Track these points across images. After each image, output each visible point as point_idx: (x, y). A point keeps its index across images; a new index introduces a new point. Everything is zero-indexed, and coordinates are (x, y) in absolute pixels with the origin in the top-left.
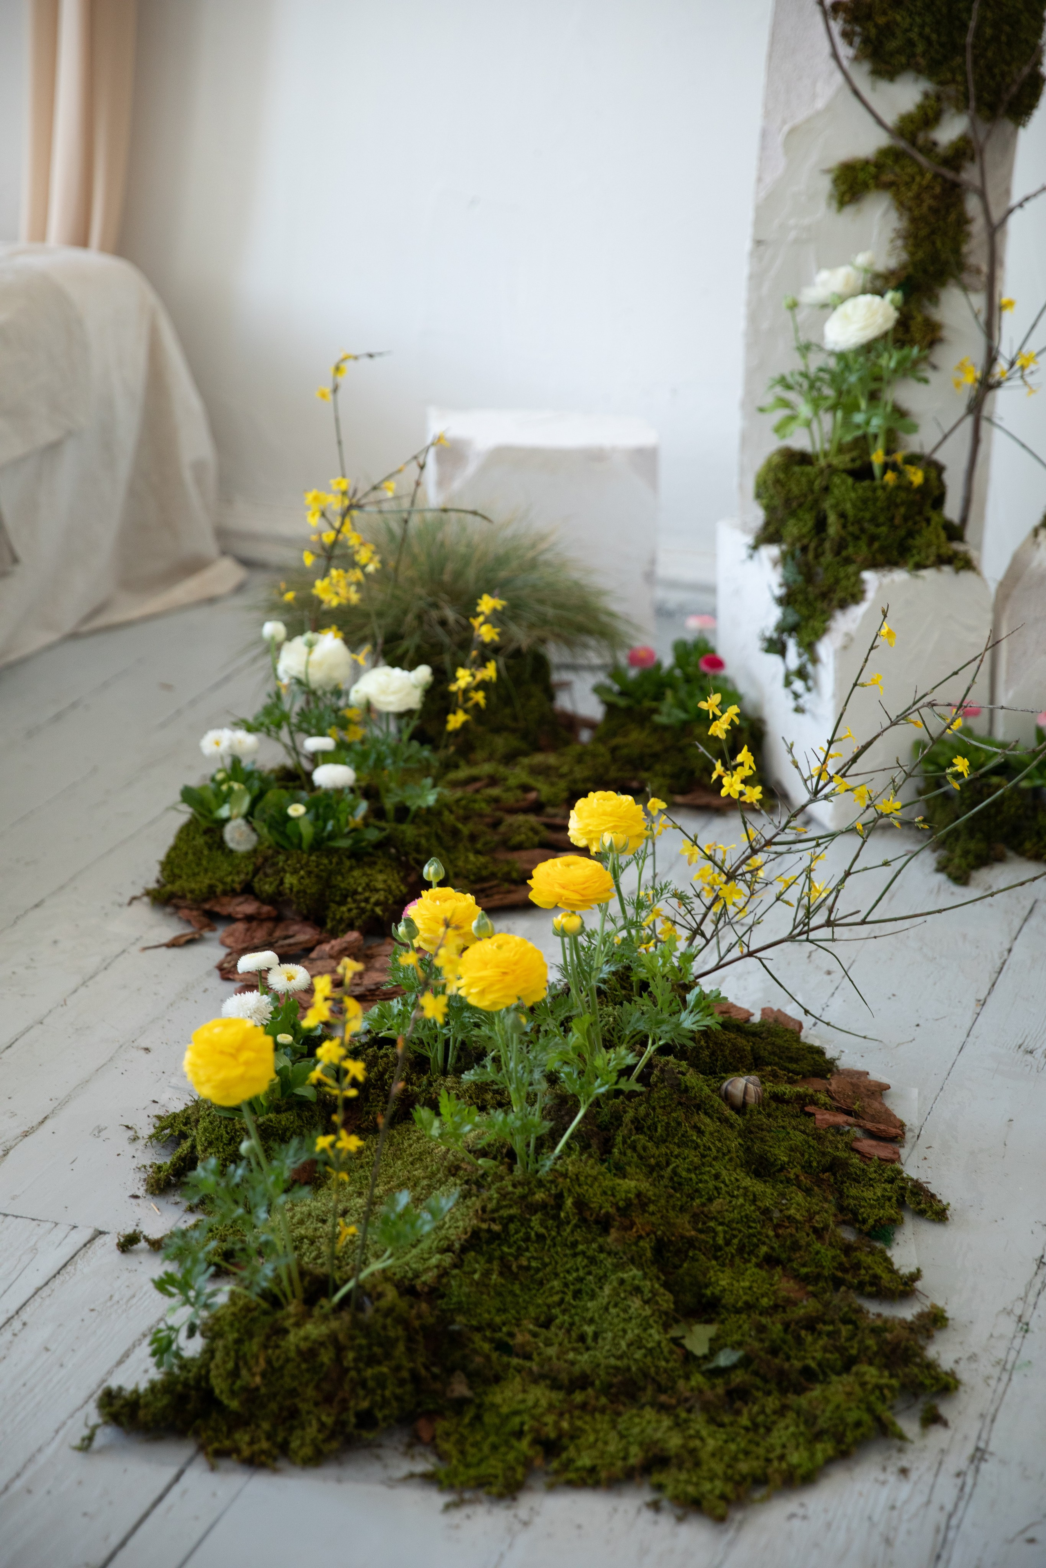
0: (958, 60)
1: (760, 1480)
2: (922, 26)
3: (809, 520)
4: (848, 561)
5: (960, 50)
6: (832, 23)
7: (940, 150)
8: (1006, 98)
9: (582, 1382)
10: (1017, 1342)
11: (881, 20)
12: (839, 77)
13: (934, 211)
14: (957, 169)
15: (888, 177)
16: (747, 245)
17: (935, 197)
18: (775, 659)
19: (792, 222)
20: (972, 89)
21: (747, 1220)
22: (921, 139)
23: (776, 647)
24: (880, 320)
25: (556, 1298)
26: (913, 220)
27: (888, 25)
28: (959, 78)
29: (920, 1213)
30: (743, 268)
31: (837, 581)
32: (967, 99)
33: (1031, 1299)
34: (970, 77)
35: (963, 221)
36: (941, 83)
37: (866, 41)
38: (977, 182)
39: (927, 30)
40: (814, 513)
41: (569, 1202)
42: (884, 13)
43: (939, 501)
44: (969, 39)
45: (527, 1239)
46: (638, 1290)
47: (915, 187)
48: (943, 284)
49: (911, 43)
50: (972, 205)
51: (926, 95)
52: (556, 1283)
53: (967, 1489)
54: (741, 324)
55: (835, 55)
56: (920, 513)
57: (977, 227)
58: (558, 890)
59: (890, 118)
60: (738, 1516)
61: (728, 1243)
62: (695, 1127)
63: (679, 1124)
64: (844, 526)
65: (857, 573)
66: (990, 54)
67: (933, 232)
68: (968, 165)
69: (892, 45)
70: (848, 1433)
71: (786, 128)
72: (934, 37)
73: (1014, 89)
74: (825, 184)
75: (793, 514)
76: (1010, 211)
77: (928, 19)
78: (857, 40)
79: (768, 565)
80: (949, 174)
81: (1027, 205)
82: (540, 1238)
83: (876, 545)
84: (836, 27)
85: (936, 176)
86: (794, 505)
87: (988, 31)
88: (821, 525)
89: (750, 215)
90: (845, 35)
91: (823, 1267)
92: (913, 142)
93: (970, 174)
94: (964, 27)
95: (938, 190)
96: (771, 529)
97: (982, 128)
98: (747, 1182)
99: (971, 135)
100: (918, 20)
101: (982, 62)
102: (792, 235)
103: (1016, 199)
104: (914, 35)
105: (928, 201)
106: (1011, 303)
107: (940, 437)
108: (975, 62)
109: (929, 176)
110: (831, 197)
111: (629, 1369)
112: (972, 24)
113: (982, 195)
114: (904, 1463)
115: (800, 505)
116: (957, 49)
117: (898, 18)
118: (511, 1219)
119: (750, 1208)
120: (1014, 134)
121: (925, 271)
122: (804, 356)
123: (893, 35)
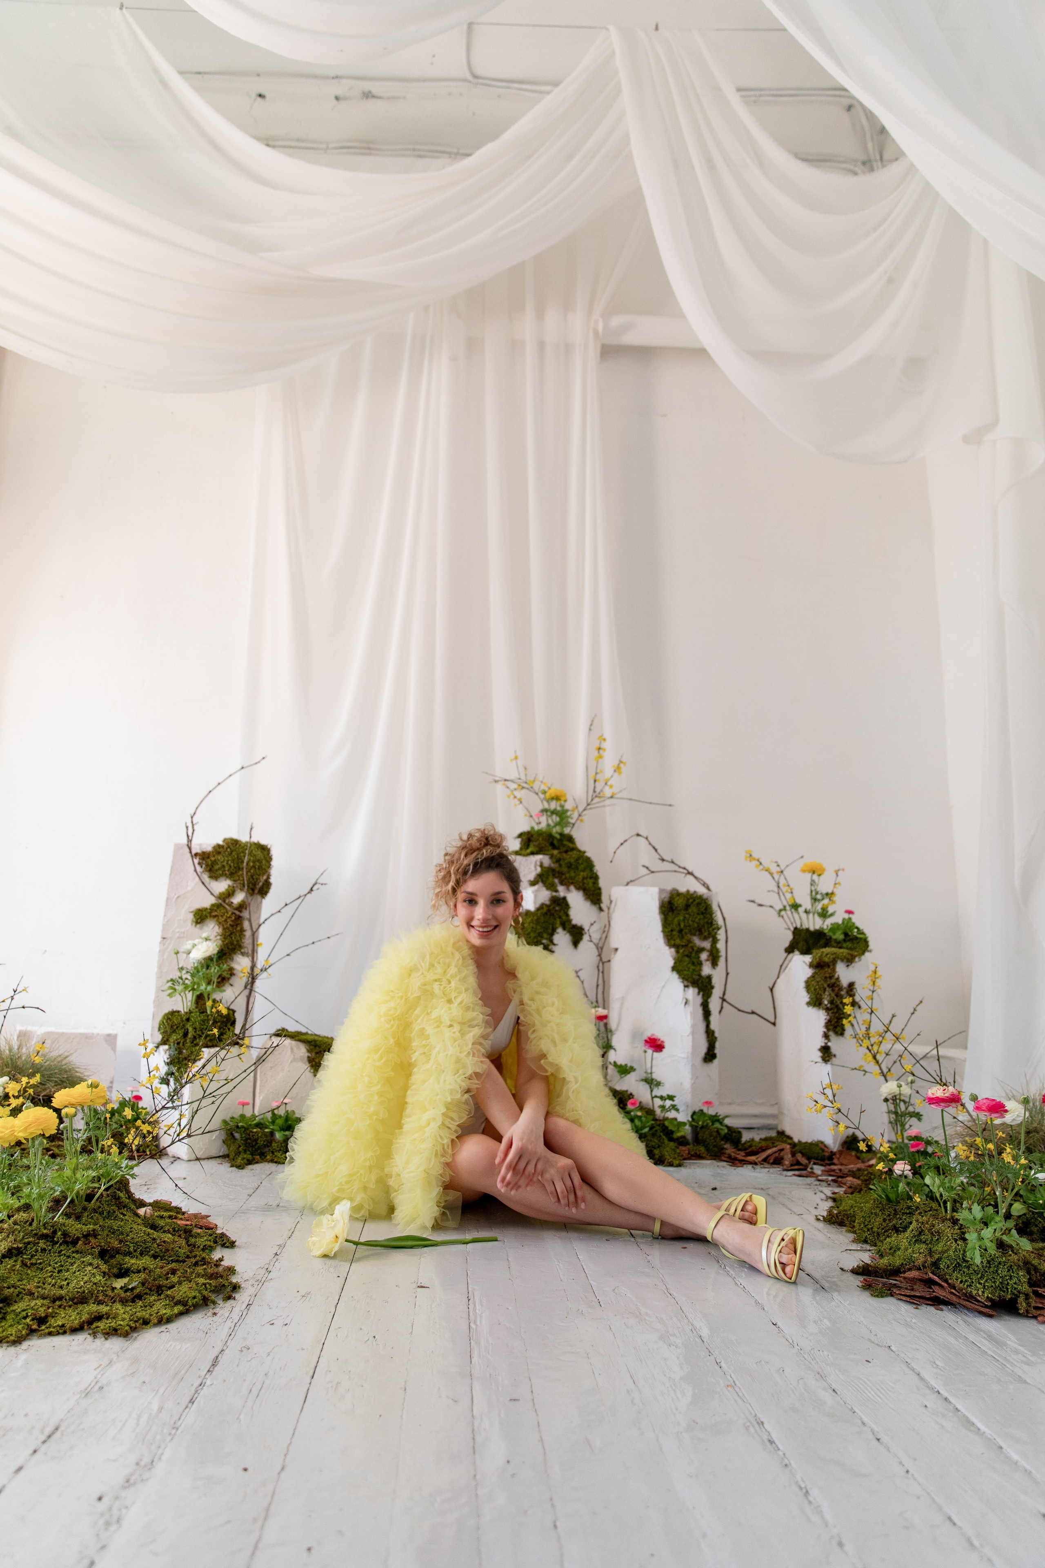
0: (241, 872)
1: (146, 1322)
2: (228, 861)
3: (181, 1032)
4: (196, 1045)
5: (241, 869)
6: (195, 860)
7: (234, 905)
8: (258, 887)
9: (60, 1298)
10: (266, 1275)
11: (213, 859)
12: (197, 878)
13: (232, 926)
14: (241, 911)
15: (214, 914)
16: (159, 939)
17: (232, 921)
18: (164, 1087)
19: (177, 930)
20: (246, 882)
21: (145, 1242)
22: (227, 901)
23: (165, 1081)
24: (211, 949)
25: (49, 1274)
26: (224, 929)
27: (215, 860)
28: (241, 878)
29: (223, 1245)
30: (157, 948)
31: (192, 1052)
32: (244, 886)
33: (272, 1264)
34: (245, 879)
35: (242, 931)
36: (235, 881)
37: (207, 865)
38: (248, 917)
39: (230, 862)
40: (183, 1030)
41: (59, 1233)
42: (214, 856)
43: (233, 1023)
44: (245, 864)
45: (37, 1251)
46: (90, 1264)
47: (225, 917)
48: (235, 953)
49: (224, 866)
50: (246, 925)
51: (229, 886)
52: (49, 1268)
53: (243, 1316)
54: (155, 970)
55: (195, 870)
56: (226, 1026)
57: (248, 934)
58: (65, 1098)
59: (217, 893)
60: (135, 1335)
61: (135, 1251)
62: (122, 1214)
63: (114, 1212)
64: (195, 1032)
65: (200, 1049)
66: (252, 871)
67: (231, 934)
68: (244, 910)
69: (217, 867)
70: (190, 1301)
71: (176, 897)
72: (232, 865)
73: (261, 884)
74: (191, 916)
75: (174, 1031)
76: (260, 925)
77: (230, 858)
78: (204, 866)
79: (162, 1053)
80: (237, 913)
81: (266, 922)
82: (44, 1250)
83: (208, 1038)
84: (196, 861)
85: (233, 913)
86: (175, 1027)
87: (251, 864)
88: (186, 1034)
89: (161, 928)
90: (199, 863)
91: (180, 1257)
92: (224, 901)
93: (245, 914)
94: (243, 862)
95: (233, 918)
96: (165, 1039)
97: (250, 898)
98: (144, 1229)
99: (246, 900)
100: (226, 859)
101: (249, 874)
102: (177, 935)
103: (262, 920)
104: (225, 864)
105: (230, 922)
106: (261, 944)
107: (234, 998)
108: (247, 874)
109: (230, 913)
110: (193, 921)
111: (84, 1292)
112: (245, 861)
113: (250, 920)
114: (215, 1311)
115: (177, 1028)
116: (240, 869)
117: (219, 858)
118: (29, 1243)
119: (146, 1237)
120: (261, 902)
121: (228, 948)
122: (180, 972)
123: (217, 864)
